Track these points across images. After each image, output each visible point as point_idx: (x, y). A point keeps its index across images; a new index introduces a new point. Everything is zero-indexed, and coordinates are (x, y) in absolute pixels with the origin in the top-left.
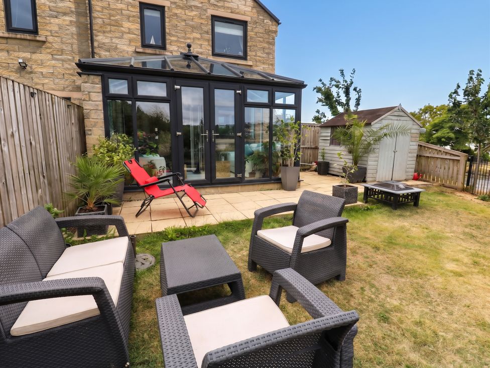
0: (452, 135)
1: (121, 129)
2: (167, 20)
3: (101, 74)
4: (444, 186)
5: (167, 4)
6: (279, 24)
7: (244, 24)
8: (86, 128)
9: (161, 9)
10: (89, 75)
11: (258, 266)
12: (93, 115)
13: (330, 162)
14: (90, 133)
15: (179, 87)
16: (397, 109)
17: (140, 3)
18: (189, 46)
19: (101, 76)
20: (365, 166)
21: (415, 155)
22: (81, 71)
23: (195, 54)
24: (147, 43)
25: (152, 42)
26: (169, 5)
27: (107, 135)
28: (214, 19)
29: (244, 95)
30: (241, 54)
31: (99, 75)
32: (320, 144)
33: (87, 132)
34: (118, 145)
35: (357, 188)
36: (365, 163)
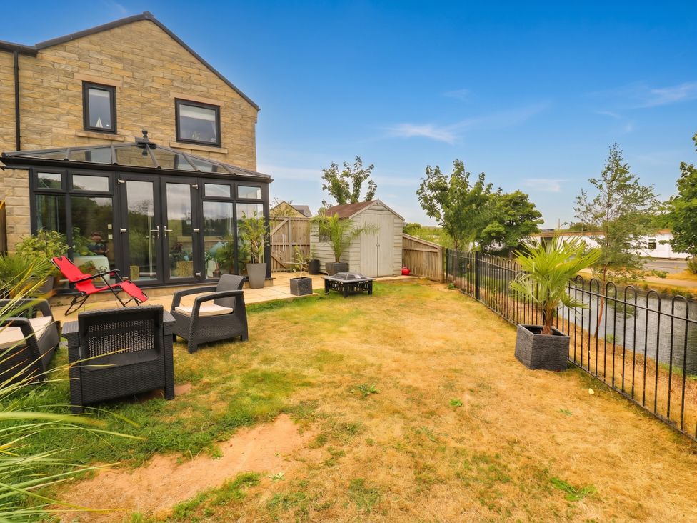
0: (502, 229)
1: (54, 226)
2: (118, 101)
3: (28, 168)
4: (429, 279)
5: (117, 84)
6: (258, 110)
7: (216, 109)
8: (8, 226)
9: (111, 89)
10: (14, 169)
11: (177, 337)
12: (17, 210)
13: (321, 260)
14: (12, 230)
15: (123, 182)
16: (375, 203)
17: (83, 82)
18: (145, 133)
19: (29, 170)
20: (345, 262)
21: (401, 249)
22: (4, 165)
23: (152, 141)
24: (91, 125)
25: (99, 125)
26: (121, 86)
27: (34, 232)
28: (178, 102)
29: (202, 189)
30: (213, 140)
31: (27, 169)
32: (311, 241)
33: (8, 230)
34: (47, 244)
35: (311, 279)
36: (347, 258)
